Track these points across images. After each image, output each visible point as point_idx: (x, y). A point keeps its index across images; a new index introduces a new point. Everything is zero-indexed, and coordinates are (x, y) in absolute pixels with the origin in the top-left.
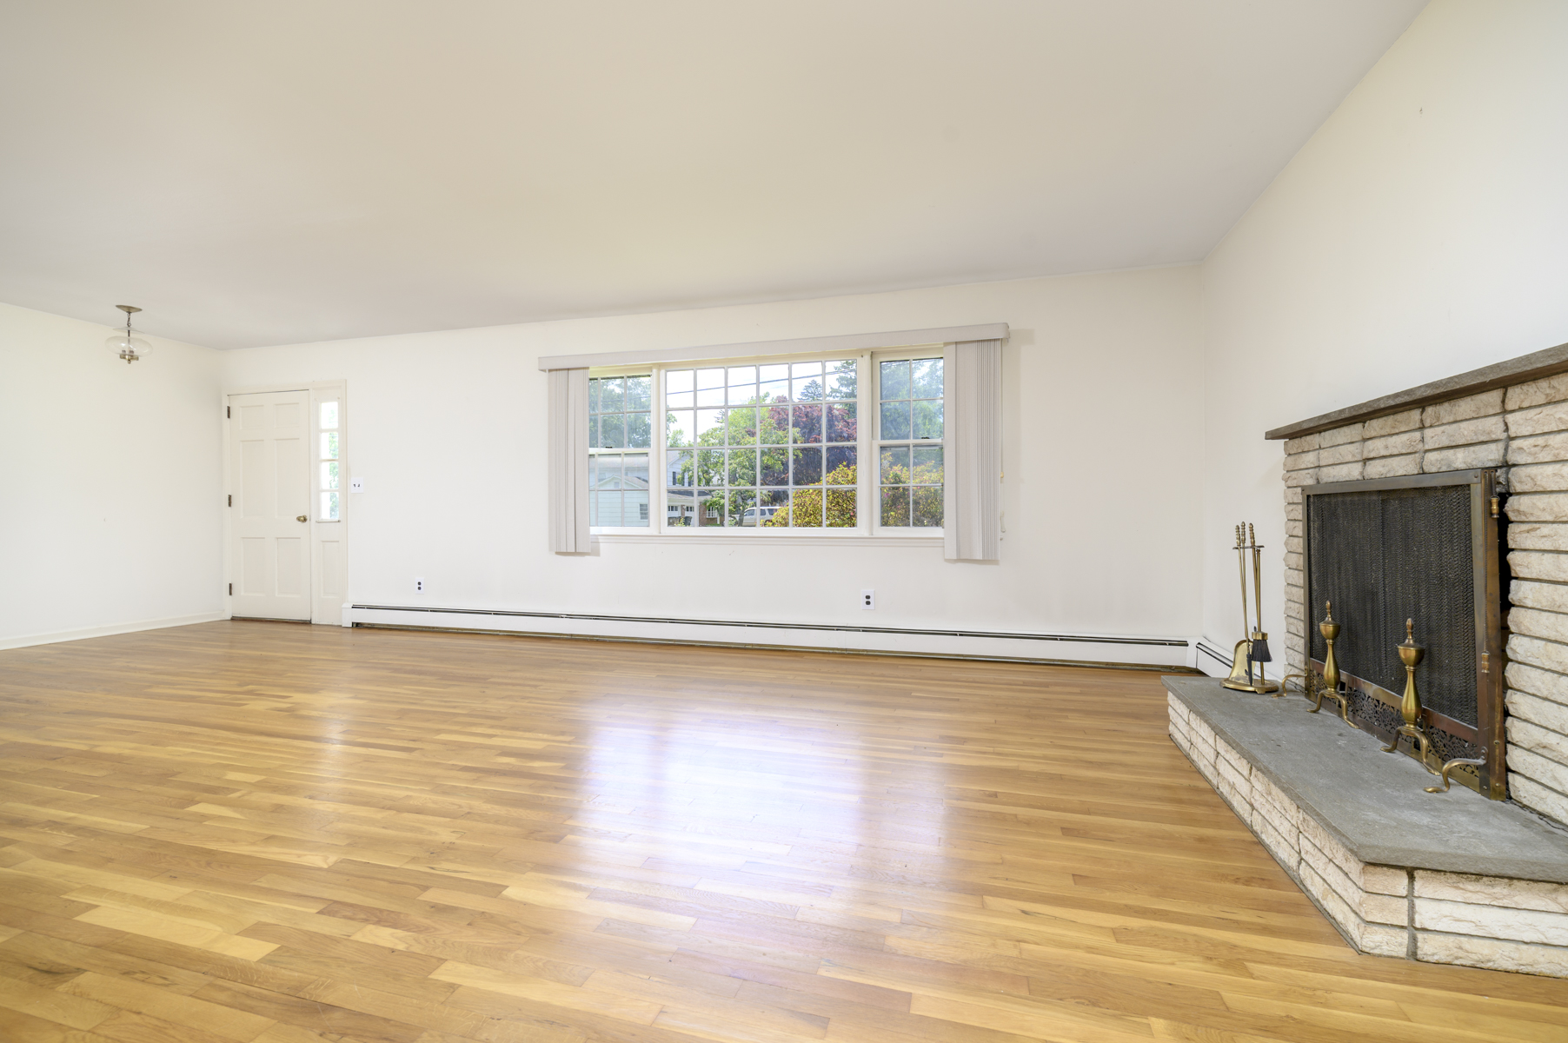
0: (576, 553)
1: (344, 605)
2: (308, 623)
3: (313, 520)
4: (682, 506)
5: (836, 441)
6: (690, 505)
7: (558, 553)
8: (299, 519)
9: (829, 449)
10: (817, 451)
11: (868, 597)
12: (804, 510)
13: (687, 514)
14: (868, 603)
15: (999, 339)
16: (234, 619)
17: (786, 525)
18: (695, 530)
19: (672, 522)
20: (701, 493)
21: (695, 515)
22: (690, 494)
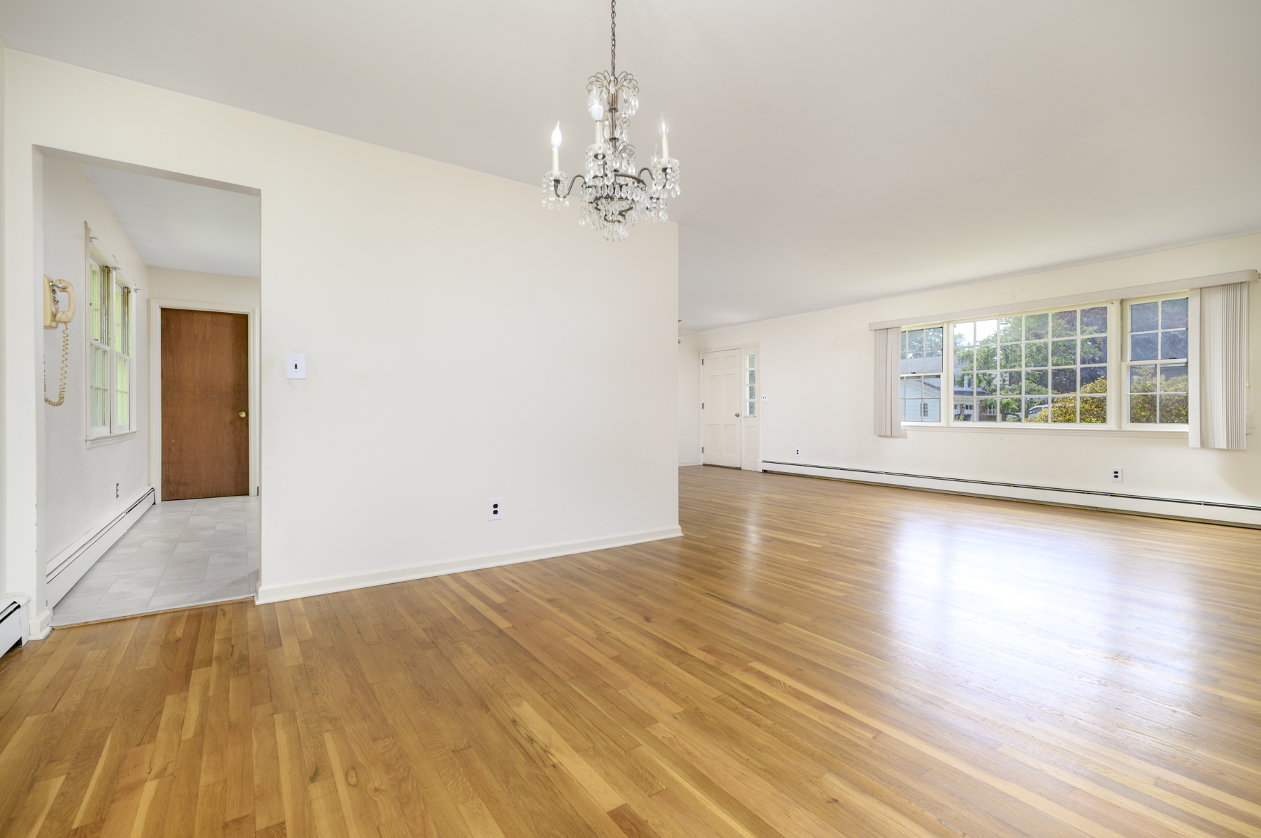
0: (891, 436)
1: (758, 461)
2: (739, 469)
3: (743, 415)
4: (962, 405)
5: (1089, 363)
6: (969, 404)
7: (879, 436)
8: (736, 415)
9: (1082, 369)
10: (1073, 372)
11: (1116, 472)
12: (1064, 411)
13: (966, 412)
14: (1116, 477)
15: (1245, 282)
16: (704, 465)
17: (1047, 421)
18: (974, 424)
19: (957, 417)
20: (979, 393)
21: (975, 412)
22: (971, 393)
